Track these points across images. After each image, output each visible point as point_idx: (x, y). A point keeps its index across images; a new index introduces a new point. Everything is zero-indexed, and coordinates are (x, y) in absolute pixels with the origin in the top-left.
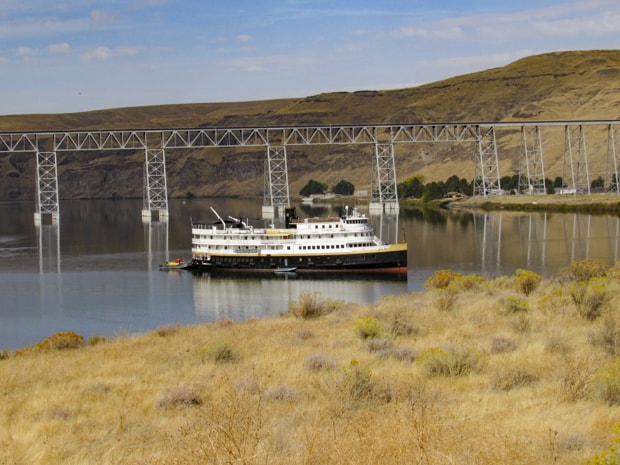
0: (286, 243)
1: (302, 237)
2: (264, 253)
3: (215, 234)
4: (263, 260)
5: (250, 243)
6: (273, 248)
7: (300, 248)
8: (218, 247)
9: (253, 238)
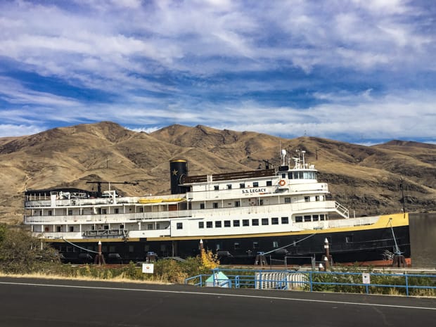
0: (174, 218)
1: (202, 207)
2: (135, 235)
3: (54, 206)
4: (131, 249)
5: (110, 219)
6: (150, 226)
7: (201, 225)
8: (59, 228)
9: (117, 211)
